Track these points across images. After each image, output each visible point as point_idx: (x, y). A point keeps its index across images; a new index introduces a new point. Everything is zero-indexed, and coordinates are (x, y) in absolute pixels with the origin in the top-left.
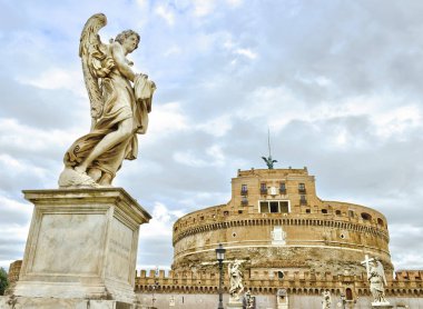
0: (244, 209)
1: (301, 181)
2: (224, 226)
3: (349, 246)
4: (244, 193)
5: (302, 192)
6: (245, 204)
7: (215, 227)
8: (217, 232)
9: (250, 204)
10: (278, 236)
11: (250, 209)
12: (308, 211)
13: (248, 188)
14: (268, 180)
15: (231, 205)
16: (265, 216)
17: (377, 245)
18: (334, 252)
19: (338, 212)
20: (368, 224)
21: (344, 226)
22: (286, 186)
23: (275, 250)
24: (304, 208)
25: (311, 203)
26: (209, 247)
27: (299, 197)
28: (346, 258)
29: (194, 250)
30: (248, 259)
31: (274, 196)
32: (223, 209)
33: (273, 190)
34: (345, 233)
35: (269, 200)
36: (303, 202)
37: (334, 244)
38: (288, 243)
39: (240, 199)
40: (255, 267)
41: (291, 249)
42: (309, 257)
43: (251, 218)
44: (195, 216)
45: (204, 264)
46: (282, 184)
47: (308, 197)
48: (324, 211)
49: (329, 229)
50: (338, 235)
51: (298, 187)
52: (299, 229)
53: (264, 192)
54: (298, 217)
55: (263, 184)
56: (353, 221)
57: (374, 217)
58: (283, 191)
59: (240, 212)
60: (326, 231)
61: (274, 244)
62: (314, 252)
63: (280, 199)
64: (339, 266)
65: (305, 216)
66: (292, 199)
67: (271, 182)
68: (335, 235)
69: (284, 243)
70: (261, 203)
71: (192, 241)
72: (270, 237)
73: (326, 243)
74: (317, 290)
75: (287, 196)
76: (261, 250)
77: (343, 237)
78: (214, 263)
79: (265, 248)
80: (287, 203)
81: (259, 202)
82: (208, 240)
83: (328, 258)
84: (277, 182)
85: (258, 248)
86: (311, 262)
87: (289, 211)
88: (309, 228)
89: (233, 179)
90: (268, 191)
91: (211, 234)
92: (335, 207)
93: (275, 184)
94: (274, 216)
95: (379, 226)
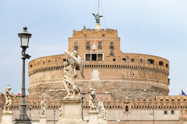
1: (112, 40)
3: (137, 80)
4: (76, 48)
5: (112, 48)
7: (57, 68)
8: (59, 71)
10: (95, 75)
12: (114, 60)
13: (78, 45)
14: (91, 40)
16: (88, 63)
17: (156, 78)
18: (127, 84)
19: (133, 60)
20: (151, 66)
21: (135, 68)
22: (102, 44)
23: (93, 83)
24: (112, 58)
25: (116, 55)
26: (53, 81)
27: (109, 51)
28: (134, 87)
29: (44, 81)
31: (94, 50)
32: (63, 57)
33: (94, 47)
34: (136, 72)
35: (91, 52)
36: (112, 54)
37: (128, 79)
38: (101, 79)
41: (102, 83)
42: (112, 87)
44: (44, 60)
45: (50, 90)
46: (100, 43)
47: (115, 51)
48: (124, 59)
49: (126, 70)
50: (131, 74)
51: (109, 45)
52: (108, 71)
53: (88, 48)
54: (108, 63)
55: (88, 43)
56: (142, 65)
57: (157, 61)
58: (100, 47)
60: (124, 72)
61: (93, 80)
62: (115, 84)
63: (97, 52)
64: (129, 92)
65: (112, 63)
66: (105, 52)
67: (93, 41)
68: (129, 74)
69: (99, 79)
70: (86, 54)
71: (43, 76)
72: (90, 76)
73: (124, 79)
74: (111, 107)
75: (102, 50)
76: (85, 83)
77: (134, 74)
78: (57, 90)
79: (87, 82)
80: (102, 55)
81: (85, 54)
82: (53, 76)
83: (124, 88)
84: (97, 41)
85: (83, 82)
86: (113, 90)
87: (103, 60)
88: (114, 70)
89: (70, 38)
90: (91, 47)
91: (54, 72)
92: (131, 57)
93: (95, 43)
94: (94, 63)
95: (159, 67)
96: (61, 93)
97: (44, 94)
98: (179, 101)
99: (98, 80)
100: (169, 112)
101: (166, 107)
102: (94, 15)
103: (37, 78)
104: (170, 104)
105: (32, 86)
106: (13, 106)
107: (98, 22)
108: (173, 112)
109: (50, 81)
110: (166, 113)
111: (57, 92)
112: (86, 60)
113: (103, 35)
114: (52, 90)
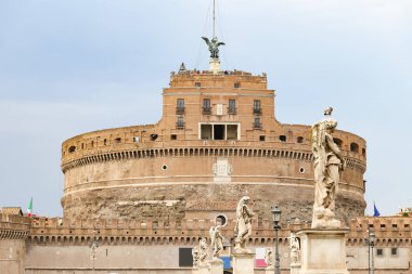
0: (179, 133)
1: (257, 96)
2: (151, 154)
3: (310, 182)
4: (181, 111)
5: (257, 112)
6: (180, 126)
7: (137, 155)
8: (141, 162)
9: (188, 127)
10: (222, 170)
11: (187, 133)
12: (262, 138)
13: (185, 104)
14: (213, 94)
15: (162, 126)
16: (207, 144)
19: (300, 139)
21: (305, 156)
22: (237, 104)
23: (217, 188)
24: (258, 134)
25: (266, 127)
27: (251, 119)
28: (303, 198)
29: (105, 183)
30: (181, 199)
31: (220, 117)
32: (150, 131)
33: (220, 109)
34: (306, 166)
35: (214, 121)
36: (257, 126)
37: (290, 181)
38: (234, 179)
39: (174, 118)
40: (192, 211)
41: (237, 187)
42: (258, 197)
43: (188, 145)
45: (121, 203)
46: (232, 101)
47: (263, 120)
48: (283, 138)
49: (286, 161)
50: (297, 169)
51: (251, 105)
52: (249, 161)
53: (207, 111)
54: (249, 146)
55: (207, 100)
57: (347, 143)
58: (232, 111)
59: (174, 137)
60: (282, 164)
61: (217, 181)
62: (264, 191)
63: (227, 121)
64: (293, 208)
65: (258, 145)
66: (243, 121)
67: (217, 97)
68: (293, 169)
69: (230, 179)
70: (202, 126)
71: (101, 171)
72: (211, 172)
73: (282, 180)
74: (263, 240)
75: (237, 117)
76: (200, 188)
77: (302, 170)
78: (136, 203)
79: (204, 185)
80: (236, 127)
81: (199, 124)
82: (128, 172)
83: (281, 198)
84: (225, 97)
85: (196, 186)
86: (260, 203)
87: (239, 138)
88: (261, 161)
89: (165, 90)
90: (213, 110)
91: (130, 163)
92: (296, 133)
93: (222, 101)
94: (219, 144)
95: (351, 155)
96: (147, 209)
97: (105, 211)
98: (407, 229)
99: (228, 181)
100: (387, 251)
101: (381, 240)
102: (206, 40)
103: (87, 175)
104: (389, 235)
105: (72, 192)
106: (50, 237)
107: (215, 55)
108: (394, 252)
109: (121, 182)
110: (380, 252)
111: (138, 206)
112: (203, 138)
113: (237, 85)
114: (126, 203)
